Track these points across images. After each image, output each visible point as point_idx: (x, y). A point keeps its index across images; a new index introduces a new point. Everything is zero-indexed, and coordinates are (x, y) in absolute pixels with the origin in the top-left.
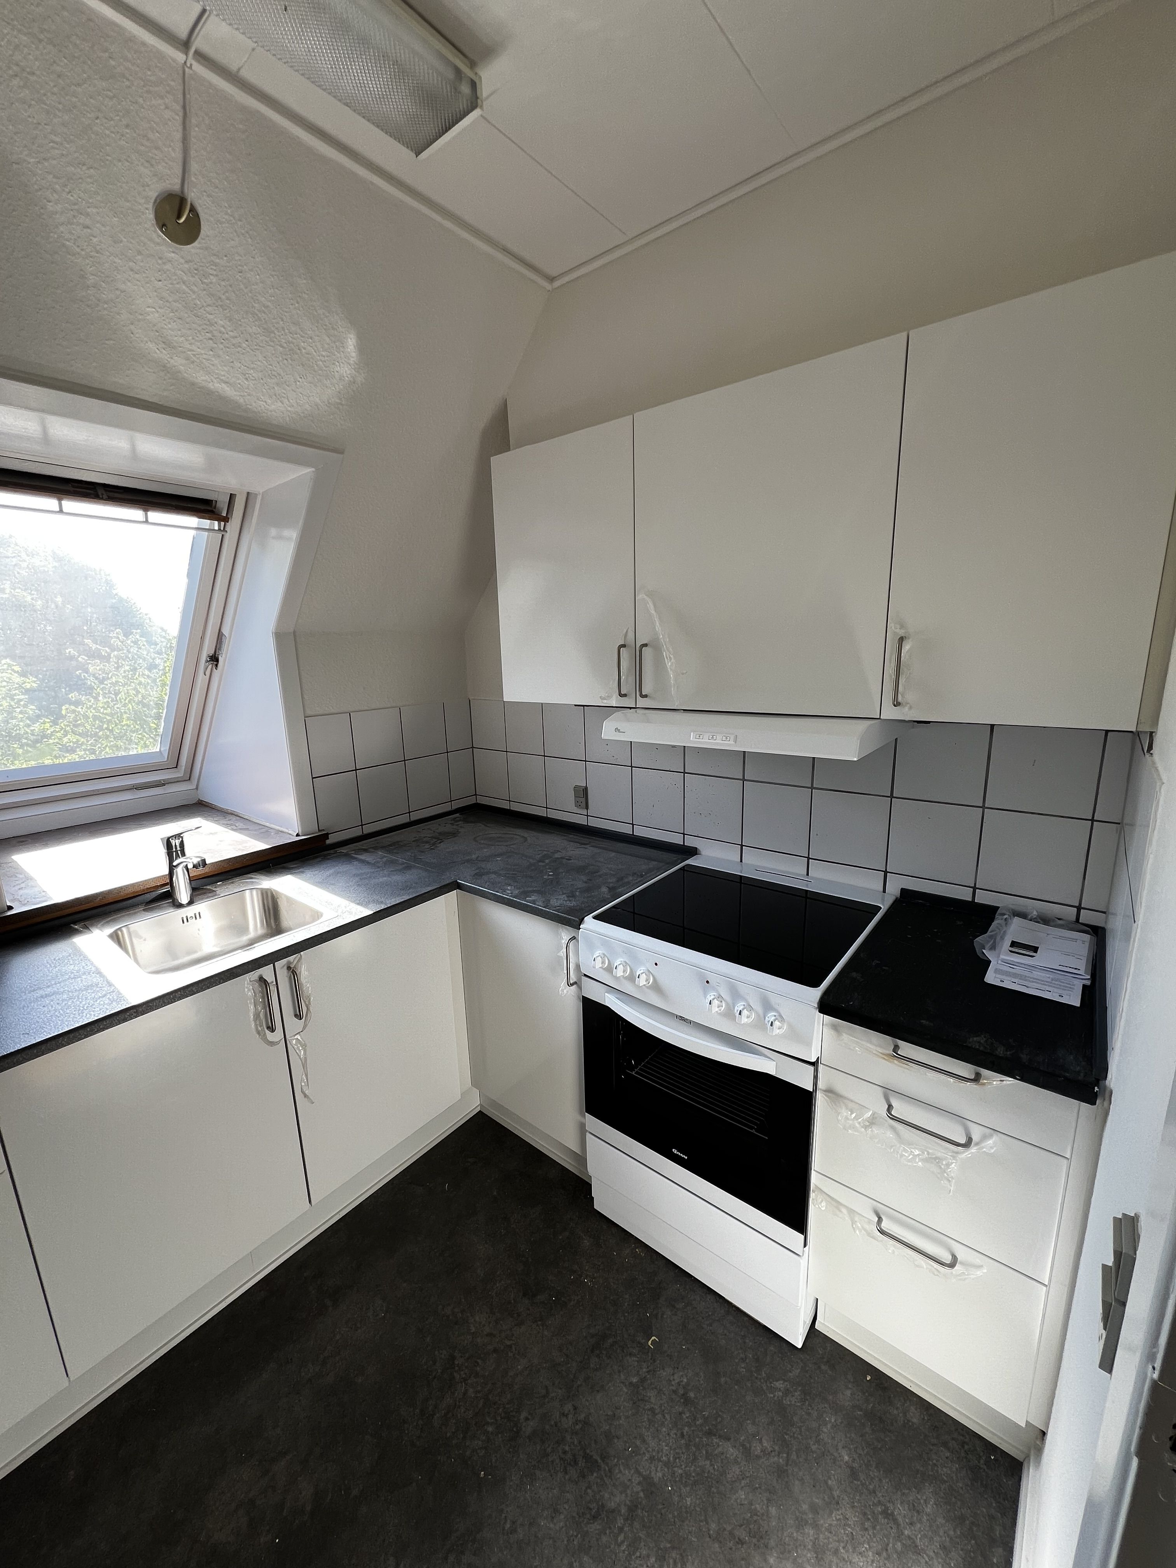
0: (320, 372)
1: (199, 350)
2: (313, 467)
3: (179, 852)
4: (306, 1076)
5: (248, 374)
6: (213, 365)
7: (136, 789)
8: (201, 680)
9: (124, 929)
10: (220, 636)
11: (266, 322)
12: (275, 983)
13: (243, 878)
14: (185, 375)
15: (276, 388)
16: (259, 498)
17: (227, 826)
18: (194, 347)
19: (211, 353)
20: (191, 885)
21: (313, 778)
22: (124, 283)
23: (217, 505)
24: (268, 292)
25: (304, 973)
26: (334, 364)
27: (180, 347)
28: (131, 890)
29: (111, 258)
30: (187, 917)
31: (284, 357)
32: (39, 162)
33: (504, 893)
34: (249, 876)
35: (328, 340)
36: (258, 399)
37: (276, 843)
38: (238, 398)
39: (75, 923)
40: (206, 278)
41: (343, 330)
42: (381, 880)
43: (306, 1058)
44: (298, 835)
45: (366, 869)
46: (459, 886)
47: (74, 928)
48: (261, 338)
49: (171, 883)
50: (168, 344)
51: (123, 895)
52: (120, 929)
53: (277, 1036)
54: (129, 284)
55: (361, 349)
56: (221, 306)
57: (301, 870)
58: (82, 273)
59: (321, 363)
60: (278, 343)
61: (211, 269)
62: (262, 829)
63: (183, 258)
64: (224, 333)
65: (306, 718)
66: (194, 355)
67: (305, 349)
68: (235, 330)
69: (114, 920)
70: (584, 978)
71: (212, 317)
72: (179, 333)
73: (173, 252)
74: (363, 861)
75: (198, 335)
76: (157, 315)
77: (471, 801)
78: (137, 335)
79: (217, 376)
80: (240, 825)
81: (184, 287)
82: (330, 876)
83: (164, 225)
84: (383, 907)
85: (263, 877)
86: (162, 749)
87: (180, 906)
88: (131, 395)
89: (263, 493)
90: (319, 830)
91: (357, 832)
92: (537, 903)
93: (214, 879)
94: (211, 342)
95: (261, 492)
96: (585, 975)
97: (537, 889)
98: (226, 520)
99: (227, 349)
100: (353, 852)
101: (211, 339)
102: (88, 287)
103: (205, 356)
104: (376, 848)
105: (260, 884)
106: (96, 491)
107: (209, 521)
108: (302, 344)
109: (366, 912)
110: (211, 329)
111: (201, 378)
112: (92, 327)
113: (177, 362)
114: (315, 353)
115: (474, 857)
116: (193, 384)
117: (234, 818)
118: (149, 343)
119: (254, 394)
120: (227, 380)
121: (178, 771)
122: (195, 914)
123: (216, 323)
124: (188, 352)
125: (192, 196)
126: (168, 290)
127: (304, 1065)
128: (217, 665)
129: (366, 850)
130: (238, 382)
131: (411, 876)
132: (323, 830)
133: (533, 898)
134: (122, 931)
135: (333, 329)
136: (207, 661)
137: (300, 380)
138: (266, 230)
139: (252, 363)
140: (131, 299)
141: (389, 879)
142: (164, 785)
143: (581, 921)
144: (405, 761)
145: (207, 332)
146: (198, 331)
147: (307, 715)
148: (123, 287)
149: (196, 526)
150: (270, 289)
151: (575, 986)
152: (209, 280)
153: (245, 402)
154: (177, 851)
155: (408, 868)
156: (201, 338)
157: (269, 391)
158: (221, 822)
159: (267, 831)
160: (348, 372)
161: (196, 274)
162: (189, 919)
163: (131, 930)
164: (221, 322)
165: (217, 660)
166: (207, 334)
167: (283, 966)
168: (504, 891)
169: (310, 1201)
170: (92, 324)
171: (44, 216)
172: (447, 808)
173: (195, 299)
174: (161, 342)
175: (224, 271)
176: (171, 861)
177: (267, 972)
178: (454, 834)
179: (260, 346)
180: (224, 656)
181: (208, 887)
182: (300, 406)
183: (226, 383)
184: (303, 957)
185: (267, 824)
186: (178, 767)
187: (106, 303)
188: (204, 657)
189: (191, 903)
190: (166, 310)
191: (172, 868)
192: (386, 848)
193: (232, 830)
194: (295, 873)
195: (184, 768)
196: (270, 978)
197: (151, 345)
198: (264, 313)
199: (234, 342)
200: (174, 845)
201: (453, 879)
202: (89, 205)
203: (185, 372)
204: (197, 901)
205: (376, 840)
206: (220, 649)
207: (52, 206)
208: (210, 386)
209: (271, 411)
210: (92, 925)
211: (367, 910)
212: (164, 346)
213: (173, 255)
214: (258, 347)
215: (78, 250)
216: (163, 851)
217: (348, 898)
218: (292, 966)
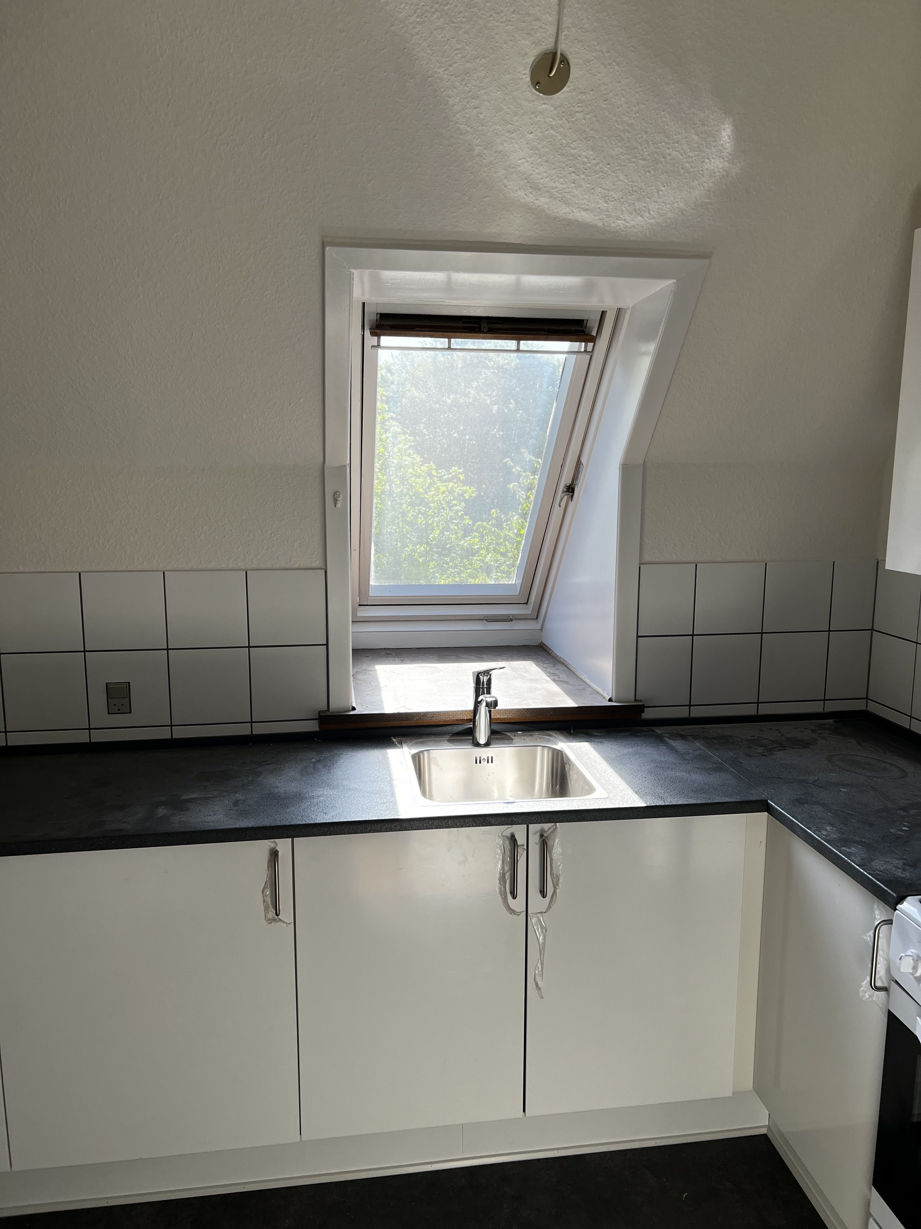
0: (687, 175)
1: (562, 185)
2: (673, 278)
3: (485, 689)
4: (542, 964)
5: (607, 196)
6: (574, 196)
7: (486, 620)
8: (557, 511)
9: (425, 753)
10: (579, 463)
11: (629, 141)
12: (525, 847)
13: (543, 733)
14: (548, 212)
15: (636, 203)
16: (628, 312)
17: (551, 675)
18: (557, 184)
19: (573, 185)
20: (491, 727)
21: (638, 637)
22: (502, 144)
23: (588, 325)
24: (632, 111)
25: (557, 850)
26: (703, 162)
27: (545, 187)
28: (442, 718)
29: (492, 127)
30: (480, 757)
31: (647, 169)
32: (446, 70)
33: (818, 833)
34: (550, 732)
35: (696, 138)
36: (617, 219)
37: (585, 704)
38: (597, 222)
39: (395, 737)
40: (573, 117)
41: (716, 123)
42: (678, 774)
43: (544, 944)
44: (610, 700)
45: (671, 758)
46: (768, 809)
47: (392, 741)
48: (623, 158)
49: (473, 720)
50: (536, 188)
51: (435, 720)
52: (422, 752)
53: (518, 904)
54: (505, 144)
55: (739, 137)
56: (585, 138)
57: (601, 740)
58: (470, 147)
59: (687, 165)
60: (641, 157)
61: (578, 107)
62: (582, 685)
63: (552, 106)
64: (586, 163)
65: (641, 566)
66: (558, 192)
67: (670, 155)
68: (597, 157)
69: (422, 743)
70: (894, 986)
71: (575, 151)
72: (545, 174)
73: (544, 104)
74: (673, 749)
75: (562, 172)
76: (526, 164)
77: (859, 706)
78: (510, 187)
79: (577, 206)
80: (563, 676)
81: (552, 132)
82: (627, 754)
83: (538, 83)
84: (660, 803)
85: (561, 738)
86: (517, 582)
87: (477, 745)
88: (502, 240)
89: (633, 307)
90: (636, 700)
91: (683, 713)
92: (853, 858)
93: (516, 726)
94: (573, 175)
95: (631, 305)
96: (897, 982)
97: (867, 841)
98: (593, 340)
99: (589, 178)
100: (668, 735)
101: (574, 172)
102: (474, 157)
103: (567, 190)
104: (696, 737)
105: (556, 744)
106: (480, 325)
107: (578, 343)
108: (667, 151)
109: (638, 802)
110: (575, 163)
111: (563, 211)
112: (474, 190)
113: (543, 201)
114: (681, 157)
115: (812, 778)
116: (555, 218)
117: (562, 668)
118: (519, 191)
119: (613, 214)
120: (587, 207)
121: (528, 608)
122: (488, 757)
123: (579, 156)
124: (552, 190)
125: (563, 47)
126: (538, 139)
127: (542, 951)
128: (572, 496)
129: (683, 737)
130: (598, 206)
131: (714, 779)
132: (641, 701)
133: (853, 850)
134: (423, 755)
135: (703, 125)
136: (563, 492)
137: (663, 189)
138: (633, 52)
139: (613, 185)
140: (506, 157)
141: (688, 775)
142: (511, 620)
143: (901, 899)
144: (762, 633)
145: (570, 167)
146: (563, 168)
147: (644, 561)
148: (501, 148)
149: (566, 350)
150: (635, 106)
151: (882, 994)
152: (576, 118)
153: (603, 224)
154: (483, 688)
155: (719, 769)
156: (565, 174)
157: (629, 208)
158: (549, 670)
159: (584, 689)
160: (720, 166)
161: (563, 116)
162: (482, 761)
163: (431, 756)
164: (585, 154)
165: (573, 492)
166: (570, 169)
167: (537, 832)
168: (818, 830)
169: (524, 1111)
170: (474, 188)
171: (447, 111)
172: (816, 708)
173: (561, 139)
174: (528, 188)
175: (590, 104)
176: (477, 696)
177: (519, 831)
178: (806, 745)
179: (621, 166)
180: (579, 486)
181: (508, 734)
182: (662, 216)
183: (586, 210)
184: (559, 830)
185: (588, 681)
186: (529, 603)
187: (486, 166)
188: (562, 487)
189: (487, 744)
190: (536, 157)
191: (477, 704)
192: (710, 742)
193: (554, 680)
194: (594, 741)
195: (532, 604)
196: (521, 840)
197: (521, 193)
198: (628, 131)
199: (596, 169)
200: (482, 681)
201: (763, 797)
202: (479, 89)
203: (548, 209)
204: (493, 744)
205: (703, 728)
206: (577, 479)
207: (452, 101)
208: (571, 216)
209: (630, 228)
210: (406, 742)
211: (641, 800)
212: (531, 190)
213: (544, 106)
214: (619, 167)
215: (468, 129)
216: (472, 685)
217: (630, 783)
218: (545, 835)
